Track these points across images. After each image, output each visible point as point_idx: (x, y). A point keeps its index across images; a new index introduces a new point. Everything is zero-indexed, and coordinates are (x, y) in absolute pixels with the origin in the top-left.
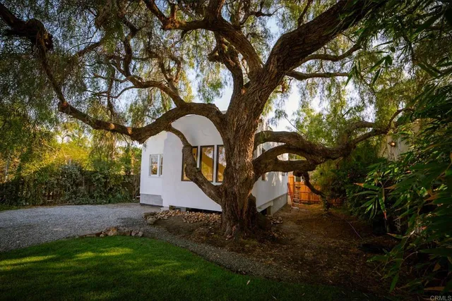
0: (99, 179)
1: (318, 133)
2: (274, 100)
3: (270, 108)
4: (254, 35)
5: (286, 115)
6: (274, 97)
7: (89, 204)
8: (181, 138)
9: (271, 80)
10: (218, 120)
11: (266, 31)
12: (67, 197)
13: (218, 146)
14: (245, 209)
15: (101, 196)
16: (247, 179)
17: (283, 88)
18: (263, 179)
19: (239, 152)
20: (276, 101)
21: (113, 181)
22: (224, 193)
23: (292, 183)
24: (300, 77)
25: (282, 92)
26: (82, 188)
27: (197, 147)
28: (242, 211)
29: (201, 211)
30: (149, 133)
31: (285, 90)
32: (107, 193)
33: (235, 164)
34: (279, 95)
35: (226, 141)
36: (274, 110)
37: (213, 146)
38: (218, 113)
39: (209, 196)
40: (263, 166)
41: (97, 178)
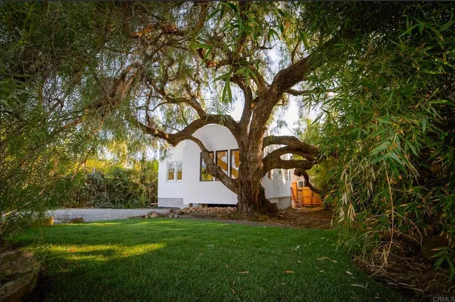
0: (119, 185)
1: (314, 138)
2: (276, 112)
3: (273, 119)
4: (259, 61)
5: (286, 125)
6: (276, 109)
7: (111, 208)
8: (199, 144)
9: (274, 98)
10: (234, 128)
11: (268, 58)
12: (93, 202)
13: (231, 150)
14: (257, 195)
15: (121, 202)
16: (258, 169)
17: (283, 102)
18: (269, 177)
19: (253, 148)
20: (278, 113)
21: (131, 187)
22: (240, 184)
23: (294, 189)
24: (296, 93)
25: (283, 105)
26: (105, 194)
27: (213, 152)
28: (255, 196)
29: (217, 205)
30: (180, 138)
31: (285, 103)
32: (127, 199)
33: (249, 157)
34: (280, 107)
35: (241, 144)
36: (276, 120)
37: (227, 151)
38: (234, 122)
39: (228, 187)
40: (269, 164)
41: (118, 184)
